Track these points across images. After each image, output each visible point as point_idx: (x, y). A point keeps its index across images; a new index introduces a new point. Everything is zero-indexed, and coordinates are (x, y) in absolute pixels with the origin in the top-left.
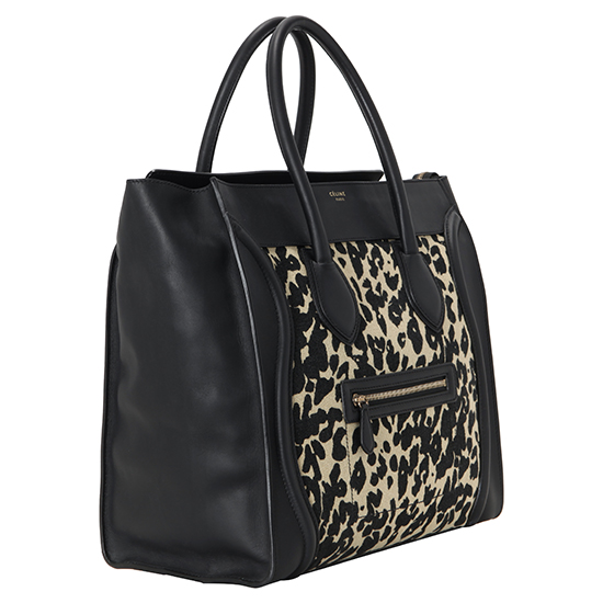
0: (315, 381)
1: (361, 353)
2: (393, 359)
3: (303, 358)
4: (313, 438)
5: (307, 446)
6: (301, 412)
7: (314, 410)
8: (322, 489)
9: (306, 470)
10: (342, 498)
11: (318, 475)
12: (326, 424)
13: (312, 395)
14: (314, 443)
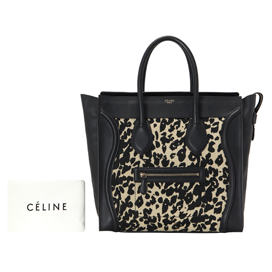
0: (123, 166)
1: (148, 158)
2: (165, 162)
3: (120, 157)
4: (120, 185)
5: (117, 188)
6: (116, 176)
7: (121, 176)
8: (121, 203)
9: (115, 195)
10: (130, 208)
11: (120, 198)
12: (126, 181)
13: (121, 171)
14: (120, 187)
